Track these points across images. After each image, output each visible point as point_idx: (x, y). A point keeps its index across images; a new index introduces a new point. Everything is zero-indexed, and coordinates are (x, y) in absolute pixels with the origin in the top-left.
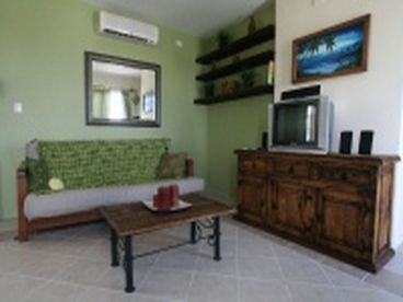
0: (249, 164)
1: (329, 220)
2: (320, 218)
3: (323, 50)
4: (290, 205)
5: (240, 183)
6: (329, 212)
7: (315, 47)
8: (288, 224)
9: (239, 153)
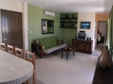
0: (74, 41)
1: (86, 49)
2: (85, 49)
3: (85, 25)
4: (81, 47)
5: (73, 44)
6: (86, 48)
7: (84, 24)
8: (81, 50)
9: (72, 39)
